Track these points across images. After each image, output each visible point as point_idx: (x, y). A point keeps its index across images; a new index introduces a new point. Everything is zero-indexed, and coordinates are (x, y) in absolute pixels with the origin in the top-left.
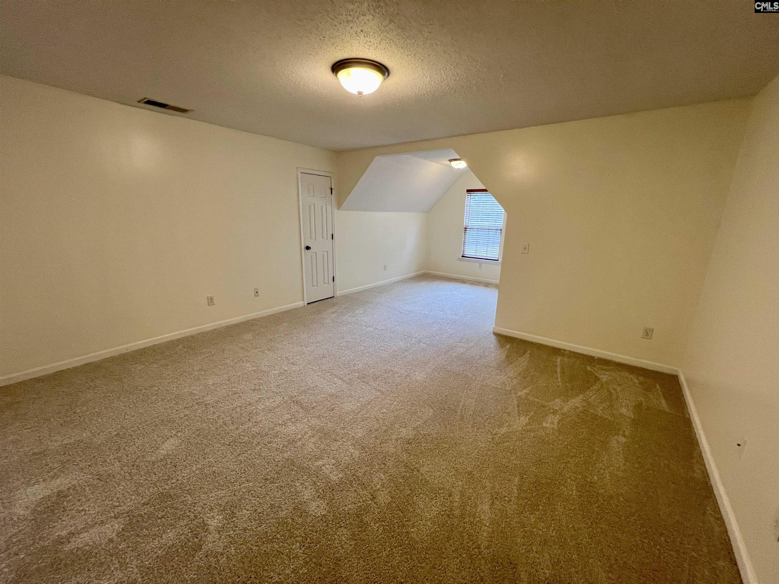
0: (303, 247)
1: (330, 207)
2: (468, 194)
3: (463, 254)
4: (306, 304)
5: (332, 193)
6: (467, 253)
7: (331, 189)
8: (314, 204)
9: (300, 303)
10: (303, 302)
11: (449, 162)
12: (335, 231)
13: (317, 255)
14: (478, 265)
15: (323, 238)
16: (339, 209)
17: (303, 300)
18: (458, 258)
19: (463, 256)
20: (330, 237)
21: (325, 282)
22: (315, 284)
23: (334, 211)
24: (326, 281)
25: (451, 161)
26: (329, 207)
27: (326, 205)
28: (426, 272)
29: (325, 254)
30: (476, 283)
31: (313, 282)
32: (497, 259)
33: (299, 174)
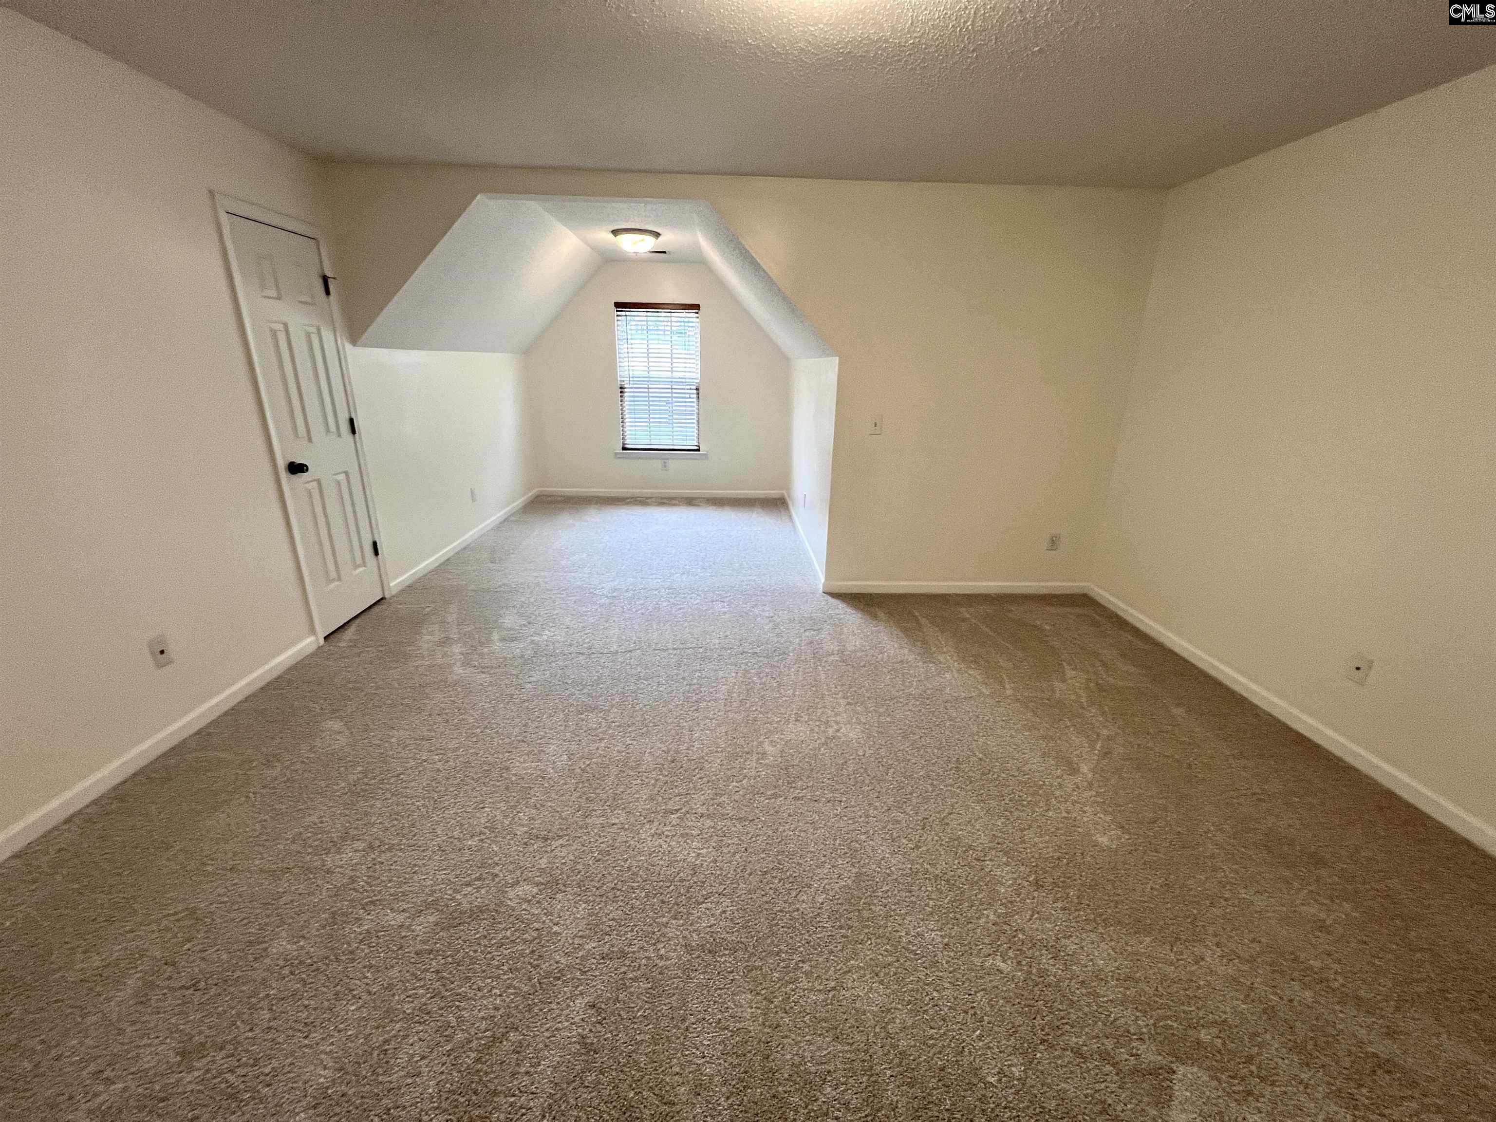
0: (282, 464)
1: (332, 338)
2: (619, 313)
3: (624, 444)
4: (322, 641)
5: (328, 292)
6: (630, 443)
7: (325, 279)
8: (286, 325)
9: (308, 643)
10: (312, 639)
11: (611, 236)
12: (355, 409)
13: (323, 486)
14: (658, 464)
15: (328, 431)
16: (354, 342)
17: (312, 631)
18: (616, 454)
19: (624, 449)
20: (345, 427)
21: (358, 563)
22: (333, 575)
23: (344, 348)
24: (359, 560)
25: (615, 232)
26: (326, 334)
27: (319, 330)
28: (541, 492)
29: (342, 478)
30: (665, 501)
31: (327, 572)
32: (696, 448)
33: (224, 218)
